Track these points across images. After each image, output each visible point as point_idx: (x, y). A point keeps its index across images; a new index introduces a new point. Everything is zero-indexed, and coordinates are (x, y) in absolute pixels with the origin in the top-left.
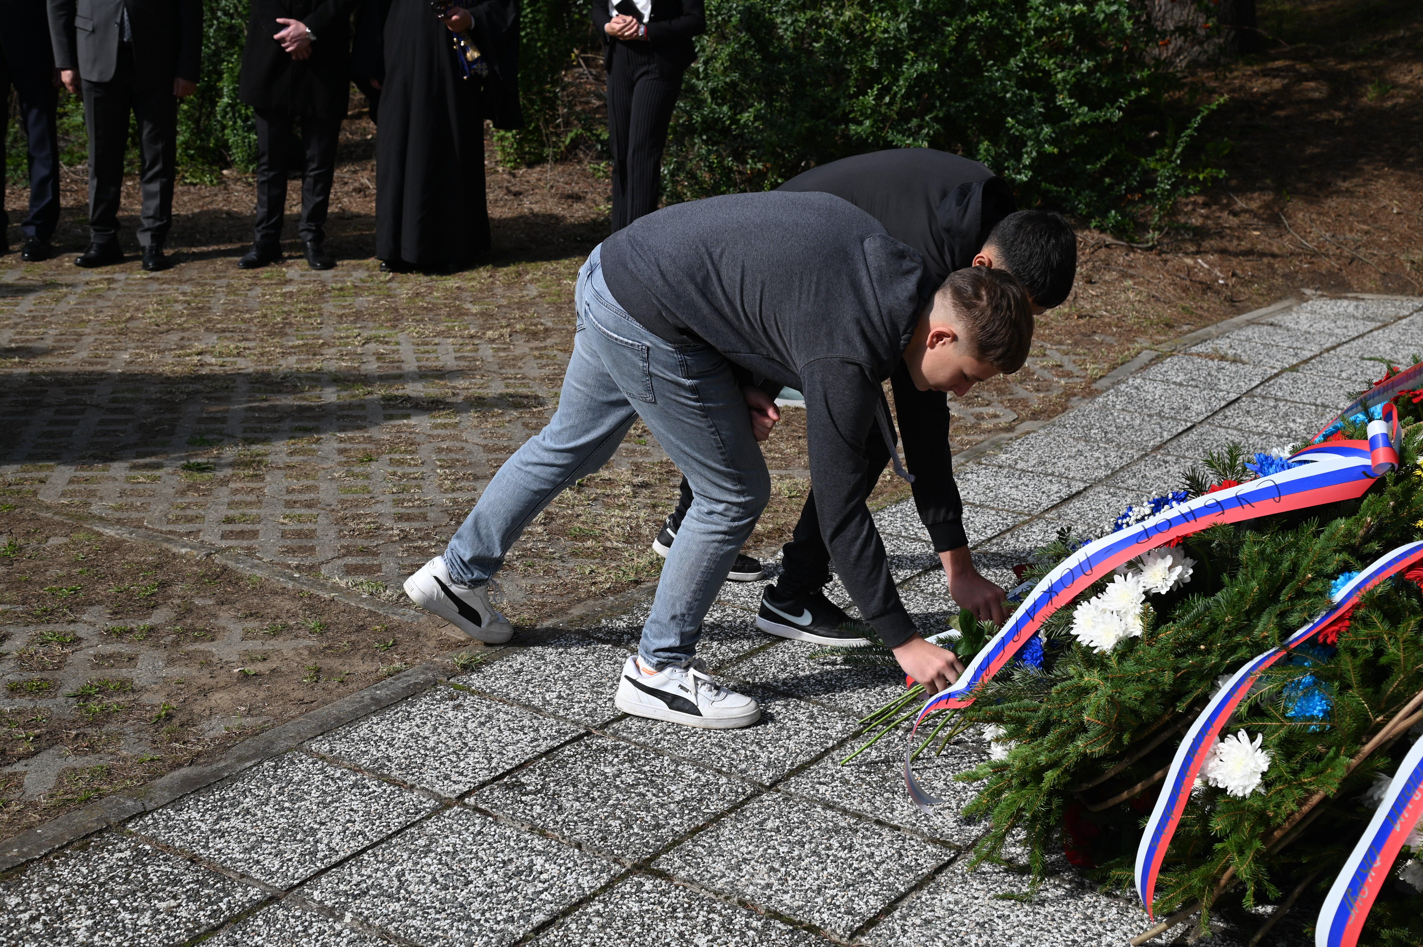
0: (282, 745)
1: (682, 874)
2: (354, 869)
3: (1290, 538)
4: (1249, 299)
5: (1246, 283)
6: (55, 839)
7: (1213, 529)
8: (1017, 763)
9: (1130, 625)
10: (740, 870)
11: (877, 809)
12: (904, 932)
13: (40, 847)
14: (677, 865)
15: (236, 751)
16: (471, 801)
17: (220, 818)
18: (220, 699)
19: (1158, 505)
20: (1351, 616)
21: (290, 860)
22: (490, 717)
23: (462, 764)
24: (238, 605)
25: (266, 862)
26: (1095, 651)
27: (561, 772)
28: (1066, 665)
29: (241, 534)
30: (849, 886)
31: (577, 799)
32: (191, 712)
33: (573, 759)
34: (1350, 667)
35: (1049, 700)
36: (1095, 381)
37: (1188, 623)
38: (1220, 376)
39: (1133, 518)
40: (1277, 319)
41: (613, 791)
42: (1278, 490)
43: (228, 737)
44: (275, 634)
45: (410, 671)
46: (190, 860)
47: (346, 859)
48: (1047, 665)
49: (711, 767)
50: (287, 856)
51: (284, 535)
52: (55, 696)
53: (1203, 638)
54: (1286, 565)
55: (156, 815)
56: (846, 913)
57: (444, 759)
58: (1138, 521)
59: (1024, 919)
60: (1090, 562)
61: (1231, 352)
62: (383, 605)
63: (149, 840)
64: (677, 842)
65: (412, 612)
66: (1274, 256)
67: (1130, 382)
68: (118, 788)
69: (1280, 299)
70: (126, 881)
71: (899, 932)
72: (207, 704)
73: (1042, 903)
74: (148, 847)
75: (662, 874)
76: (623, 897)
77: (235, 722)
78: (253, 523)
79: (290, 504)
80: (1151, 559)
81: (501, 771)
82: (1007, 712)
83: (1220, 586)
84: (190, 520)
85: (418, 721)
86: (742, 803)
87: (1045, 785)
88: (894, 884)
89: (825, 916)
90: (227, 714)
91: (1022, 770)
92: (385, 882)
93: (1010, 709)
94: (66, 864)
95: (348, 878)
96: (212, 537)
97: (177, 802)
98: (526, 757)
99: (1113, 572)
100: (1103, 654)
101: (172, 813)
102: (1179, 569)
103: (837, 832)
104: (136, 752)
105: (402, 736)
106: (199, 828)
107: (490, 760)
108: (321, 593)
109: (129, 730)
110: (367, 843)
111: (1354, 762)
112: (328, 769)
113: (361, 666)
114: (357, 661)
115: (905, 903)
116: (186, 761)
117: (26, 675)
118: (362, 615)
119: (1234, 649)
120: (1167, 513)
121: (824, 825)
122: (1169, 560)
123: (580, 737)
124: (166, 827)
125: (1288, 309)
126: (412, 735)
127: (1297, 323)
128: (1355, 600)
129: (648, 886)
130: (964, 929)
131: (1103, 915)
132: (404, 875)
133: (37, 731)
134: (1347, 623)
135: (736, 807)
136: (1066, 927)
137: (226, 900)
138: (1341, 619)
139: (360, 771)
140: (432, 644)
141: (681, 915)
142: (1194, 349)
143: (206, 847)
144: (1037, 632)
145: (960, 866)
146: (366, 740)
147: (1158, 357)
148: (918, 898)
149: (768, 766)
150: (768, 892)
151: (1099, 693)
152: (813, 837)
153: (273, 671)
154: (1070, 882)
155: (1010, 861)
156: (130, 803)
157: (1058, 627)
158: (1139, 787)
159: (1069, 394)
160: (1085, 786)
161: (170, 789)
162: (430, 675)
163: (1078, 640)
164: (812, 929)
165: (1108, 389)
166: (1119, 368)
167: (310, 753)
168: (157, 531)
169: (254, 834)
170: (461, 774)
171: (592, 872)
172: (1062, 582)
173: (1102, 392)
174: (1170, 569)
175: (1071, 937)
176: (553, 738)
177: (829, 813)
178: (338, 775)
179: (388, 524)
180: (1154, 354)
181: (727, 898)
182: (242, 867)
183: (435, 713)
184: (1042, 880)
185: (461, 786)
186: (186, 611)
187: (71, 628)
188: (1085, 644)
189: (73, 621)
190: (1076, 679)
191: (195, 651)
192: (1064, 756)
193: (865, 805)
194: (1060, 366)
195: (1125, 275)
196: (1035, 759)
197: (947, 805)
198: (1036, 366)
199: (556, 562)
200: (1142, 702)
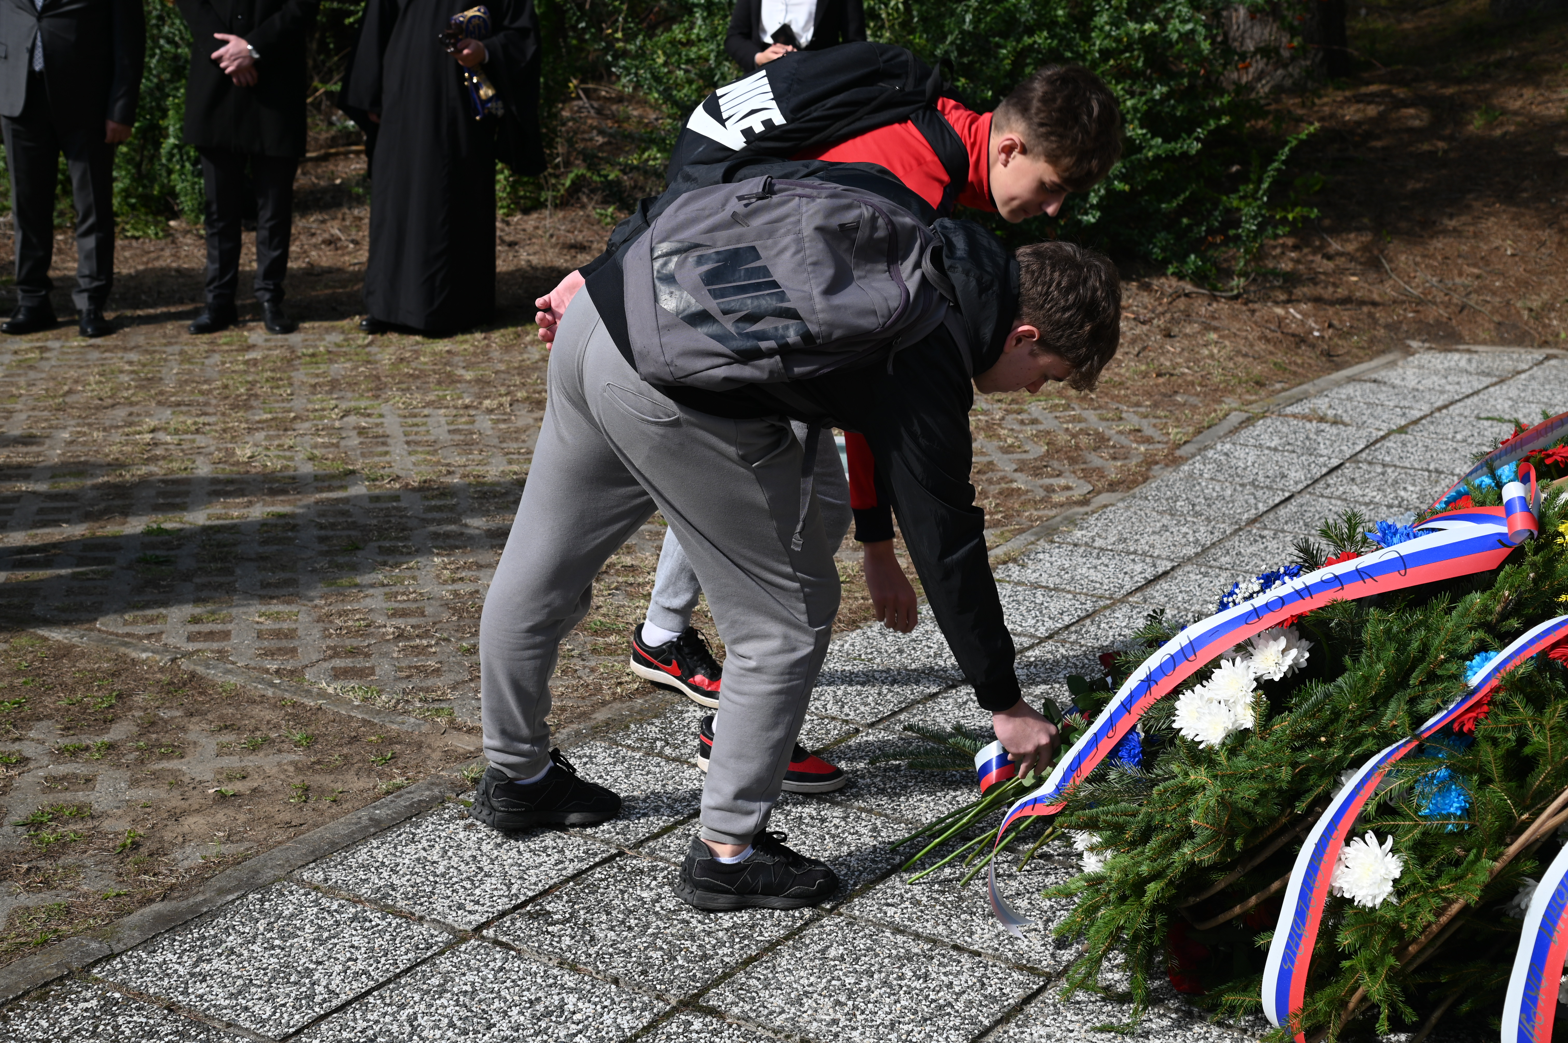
0: (268, 874)
1: (736, 1010)
2: (358, 1014)
3: (1419, 616)
4: (1348, 353)
5: (1344, 335)
6: (8, 988)
7: (1332, 607)
8: (1115, 874)
9: (1240, 717)
10: (801, 1005)
11: (954, 932)
14: (729, 1000)
15: (215, 883)
16: (489, 933)
17: (200, 960)
18: (194, 823)
19: (1268, 580)
20: (1490, 701)
21: (284, 1005)
23: (477, 892)
24: (210, 717)
25: (256, 1009)
26: (1201, 747)
27: (592, 898)
28: (1168, 762)
29: (210, 636)
30: (926, 1020)
31: (612, 929)
32: (161, 840)
33: (604, 883)
34: (1491, 758)
35: (1149, 803)
36: (1179, 446)
37: (1306, 712)
38: (1320, 439)
39: (1240, 596)
40: (1381, 375)
41: (652, 918)
42: (1404, 562)
43: (205, 867)
44: (255, 748)
45: (413, 788)
46: (166, 1008)
47: (349, 1003)
48: (1147, 764)
50: (280, 1001)
51: (260, 635)
53: (1323, 730)
54: (1415, 645)
55: (125, 959)
57: (456, 886)
58: (1246, 599)
60: (1193, 646)
61: (1330, 413)
62: (379, 712)
63: (118, 987)
64: (728, 975)
65: (412, 720)
66: (1374, 304)
67: (1219, 447)
68: (80, 928)
69: (1383, 352)
70: (93, 1034)
72: (179, 830)
73: (1146, 1035)
75: (712, 1011)
76: (668, 1038)
77: (213, 849)
78: (224, 623)
79: (266, 601)
80: (1262, 641)
81: (522, 898)
82: (1103, 817)
83: (1342, 670)
84: (152, 621)
85: (425, 843)
86: (801, 929)
87: (1148, 899)
88: (977, 1016)
90: (203, 840)
91: (1121, 883)
92: (395, 1028)
93: (1107, 813)
94: (22, 1017)
95: (352, 1024)
96: (176, 639)
97: (149, 943)
98: (551, 882)
99: (1220, 657)
100: (1211, 748)
101: (144, 955)
102: (1294, 653)
103: (910, 960)
104: (99, 886)
105: (407, 861)
106: (176, 971)
107: (509, 886)
108: (306, 701)
109: (89, 862)
110: (372, 984)
111: (1497, 865)
112: (323, 900)
113: (356, 783)
114: (350, 776)
115: (990, 1038)
116: (158, 895)
118: (354, 725)
119: (1358, 741)
120: (1278, 590)
121: (894, 952)
122: (1283, 642)
123: (612, 858)
124: (137, 971)
125: (1393, 364)
126: (418, 859)
127: (1403, 379)
128: (1494, 682)
129: (697, 1025)
132: (416, 1019)
134: (1485, 708)
135: (794, 934)
138: (1478, 704)
139: (361, 902)
140: (436, 756)
142: (1289, 410)
143: (185, 993)
144: (1135, 726)
145: (1051, 995)
146: (365, 867)
147: (1249, 419)
148: (1005, 1032)
150: (834, 1029)
151: (1208, 793)
152: (882, 966)
153: (254, 790)
154: (1176, 1011)
155: (1107, 989)
156: (94, 945)
157: (1158, 720)
158: (1253, 900)
159: (1150, 462)
160: (1192, 900)
161: (141, 928)
162: (436, 791)
163: (1182, 733)
165: (1194, 455)
166: (1206, 432)
167: (301, 883)
169: (240, 977)
170: (477, 903)
171: (633, 1011)
172: (1162, 669)
173: (1188, 459)
174: (1283, 652)
176: (581, 860)
177: (900, 938)
178: (335, 906)
179: (380, 621)
180: (1245, 415)
181: (787, 1037)
182: (228, 1015)
183: (443, 834)
184: (1144, 1009)
185: (477, 917)
186: (151, 724)
187: (16, 746)
188: (1190, 738)
189: (18, 739)
190: (1180, 778)
191: (162, 770)
192: (1168, 866)
193: (940, 928)
194: (1139, 431)
195: (1208, 328)
196: (1135, 870)
197: (1033, 926)
198: (1111, 431)
199: (575, 661)
200: (1256, 802)
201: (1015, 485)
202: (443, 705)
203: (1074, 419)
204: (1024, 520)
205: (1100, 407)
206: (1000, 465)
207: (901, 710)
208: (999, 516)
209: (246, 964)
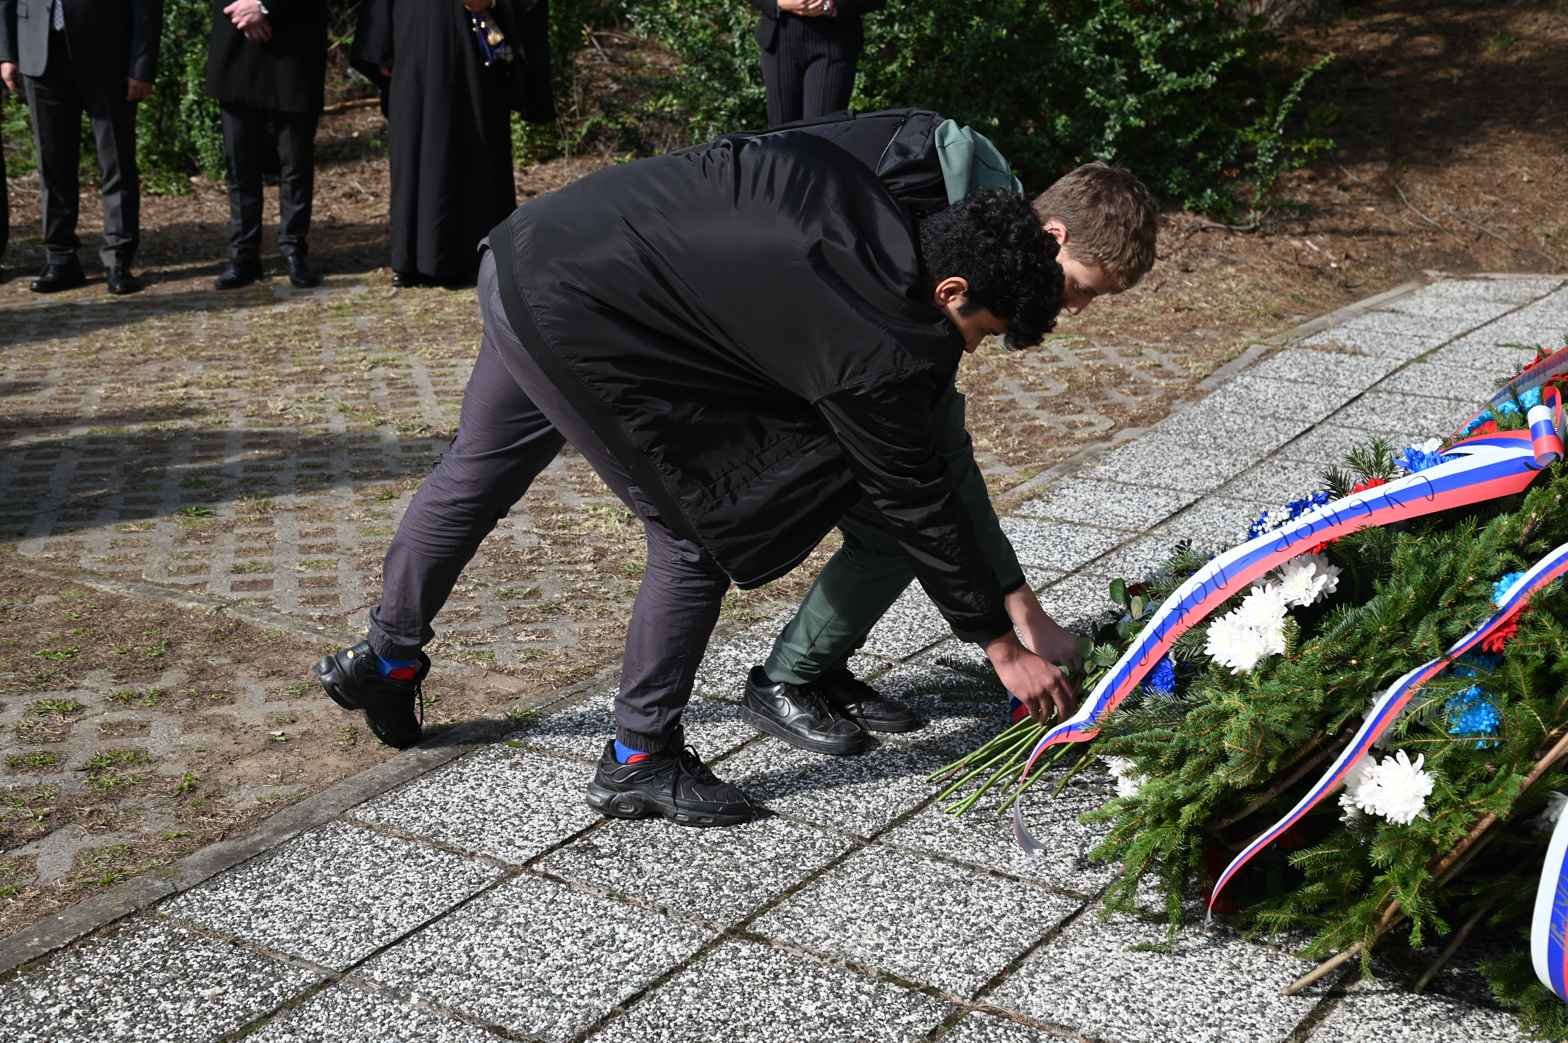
0: (322, 814)
1: (782, 937)
3: (1447, 539)
4: (1365, 284)
5: (1362, 266)
6: (79, 925)
7: (1361, 533)
8: (1150, 798)
9: (1271, 642)
10: (846, 930)
11: (991, 859)
12: (1033, 990)
13: (64, 935)
14: (775, 927)
15: (271, 823)
16: (539, 867)
17: (261, 896)
18: (248, 766)
19: (1297, 509)
20: (1519, 620)
21: (344, 939)
22: (552, 776)
23: (526, 828)
24: (257, 663)
25: (318, 942)
26: (1233, 672)
27: (637, 832)
28: (1201, 688)
29: (253, 585)
30: (967, 943)
31: (658, 861)
32: (217, 783)
34: (1520, 676)
35: (1182, 728)
36: (1199, 380)
37: (1337, 636)
38: (1339, 370)
39: (1270, 524)
40: (1398, 305)
41: (697, 850)
42: (1431, 487)
43: (261, 808)
44: (302, 693)
45: (458, 729)
46: (232, 942)
47: (407, 936)
48: (1180, 690)
49: (803, 821)
50: (340, 934)
51: (301, 584)
52: (62, 771)
53: (1354, 653)
54: (1444, 568)
55: (189, 896)
56: (967, 972)
57: (505, 823)
58: (1275, 527)
59: (1164, 972)
60: (1224, 574)
61: (1349, 344)
63: (185, 923)
64: (773, 903)
65: (455, 664)
66: (1391, 234)
67: (1239, 380)
68: (144, 867)
69: (1401, 282)
70: (164, 968)
71: (1027, 990)
72: (233, 772)
73: (1183, 953)
74: (183, 931)
75: (759, 938)
76: (718, 964)
77: (267, 791)
78: (265, 571)
79: (305, 550)
80: (1292, 568)
81: (570, 833)
82: (1137, 743)
83: (1372, 594)
84: (194, 571)
85: (472, 782)
86: (842, 858)
87: (1183, 821)
88: (1017, 939)
89: (944, 977)
90: (257, 783)
91: (1156, 807)
92: (452, 959)
93: (1142, 739)
94: (94, 952)
95: (411, 955)
96: (221, 588)
97: (211, 881)
99: (1251, 584)
100: (1244, 673)
101: (207, 893)
102: (1323, 578)
103: (950, 886)
104: (159, 828)
105: (456, 800)
106: (238, 908)
107: (557, 822)
109: (149, 805)
110: (428, 917)
111: (1528, 780)
112: (377, 838)
115: (1031, 959)
116: (217, 835)
117: (28, 749)
119: (1388, 663)
120: (1307, 518)
121: (934, 879)
122: (1312, 568)
124: (201, 908)
125: (1411, 293)
126: (467, 798)
127: (1421, 308)
128: (1522, 602)
129: (745, 951)
130: (1098, 984)
131: (1251, 964)
132: (472, 950)
133: (46, 810)
134: (1514, 627)
135: (835, 863)
136: (1211, 978)
137: (276, 984)
138: (1507, 624)
139: (413, 839)
140: (480, 697)
141: (784, 981)
142: (1308, 342)
143: (248, 928)
144: (1167, 654)
145: (1089, 917)
146: (416, 806)
147: (1268, 352)
148: (1045, 953)
149: (867, 817)
150: (879, 953)
151: (1241, 717)
152: (923, 892)
153: (304, 734)
154: (1212, 929)
155: (1143, 910)
156: (159, 884)
157: (1189, 647)
159: (1171, 397)
160: (1226, 822)
161: (202, 867)
162: (481, 732)
163: (1214, 659)
164: (930, 991)
165: (1214, 389)
166: (1226, 365)
167: (354, 822)
168: (158, 584)
169: (301, 912)
170: (526, 838)
171: (682, 939)
172: (1193, 598)
173: (1208, 393)
174: (1313, 578)
175: (1217, 989)
177: (939, 866)
178: (388, 844)
180: (1264, 348)
181: (833, 961)
182: (292, 949)
183: (490, 773)
184: (1180, 929)
185: (526, 852)
186: (200, 672)
187: (72, 695)
188: (1222, 664)
189: (72, 688)
190: (1214, 703)
191: (214, 715)
192: (1203, 789)
193: (979, 855)
194: (1159, 366)
195: (1225, 262)
196: (1171, 793)
197: (1069, 851)
198: (1131, 366)
199: (610, 603)
200: (1288, 725)
201: (1037, 423)
202: (483, 648)
203: (1095, 356)
204: (1047, 457)
205: (1120, 343)
206: (1022, 403)
207: (933, 645)
208: (1023, 453)
209: (305, 900)
